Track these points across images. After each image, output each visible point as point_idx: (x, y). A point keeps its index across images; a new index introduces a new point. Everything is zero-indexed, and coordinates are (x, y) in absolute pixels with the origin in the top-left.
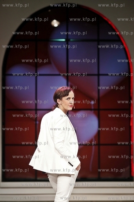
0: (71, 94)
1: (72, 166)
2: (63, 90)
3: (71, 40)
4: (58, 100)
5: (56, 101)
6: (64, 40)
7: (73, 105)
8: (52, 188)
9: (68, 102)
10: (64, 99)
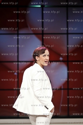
0: (47, 52)
1: (48, 109)
2: (40, 49)
3: (46, 6)
4: (36, 57)
5: (35, 58)
6: (40, 6)
7: (48, 60)
8: (31, 123)
9: (44, 58)
10: (41, 56)
